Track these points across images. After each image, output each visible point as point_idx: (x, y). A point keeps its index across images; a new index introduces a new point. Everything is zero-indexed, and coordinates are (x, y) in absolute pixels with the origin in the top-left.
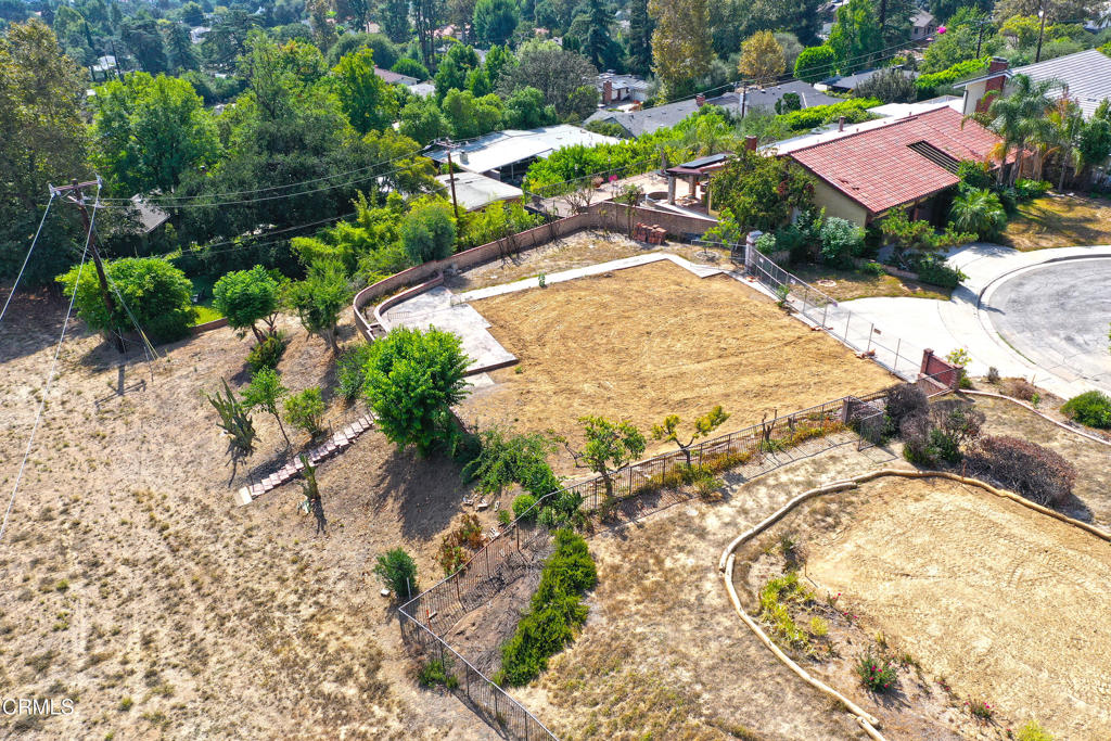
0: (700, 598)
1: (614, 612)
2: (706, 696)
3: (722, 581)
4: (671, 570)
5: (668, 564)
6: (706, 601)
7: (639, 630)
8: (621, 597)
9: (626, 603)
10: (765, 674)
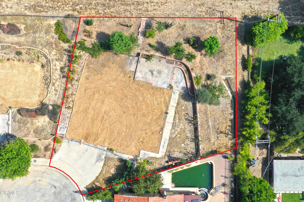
0: (46, 48)
1: (53, 37)
2: (33, 35)
3: (46, 53)
4: (53, 50)
5: (55, 50)
6: (45, 48)
7: (47, 37)
8: (54, 39)
9: (53, 39)
10: (30, 44)
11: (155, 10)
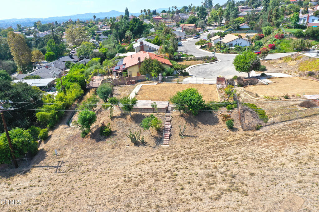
11: (152, 156)
